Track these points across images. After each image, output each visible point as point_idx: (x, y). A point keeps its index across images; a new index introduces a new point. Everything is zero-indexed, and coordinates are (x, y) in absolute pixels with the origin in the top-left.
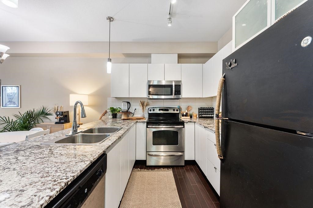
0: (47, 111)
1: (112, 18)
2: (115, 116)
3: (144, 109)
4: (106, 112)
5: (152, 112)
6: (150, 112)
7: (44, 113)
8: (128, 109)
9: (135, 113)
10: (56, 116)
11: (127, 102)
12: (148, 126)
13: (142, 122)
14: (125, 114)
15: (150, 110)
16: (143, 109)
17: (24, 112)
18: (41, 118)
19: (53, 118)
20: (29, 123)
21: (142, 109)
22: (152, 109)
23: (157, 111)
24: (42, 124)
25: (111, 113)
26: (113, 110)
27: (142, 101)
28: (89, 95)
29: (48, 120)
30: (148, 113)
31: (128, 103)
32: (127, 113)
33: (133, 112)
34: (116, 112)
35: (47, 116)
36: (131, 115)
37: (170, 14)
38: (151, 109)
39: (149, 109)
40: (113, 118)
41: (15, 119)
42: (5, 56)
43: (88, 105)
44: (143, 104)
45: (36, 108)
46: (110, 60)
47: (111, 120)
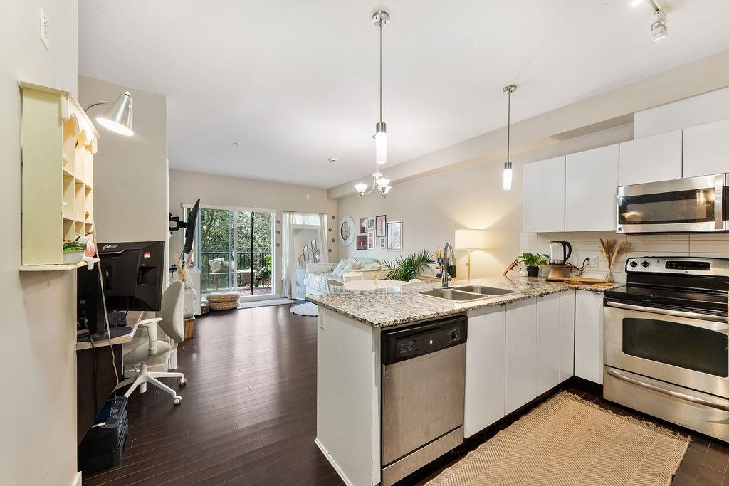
0: (429, 257)
1: (511, 86)
2: (533, 272)
3: (613, 260)
4: (516, 263)
5: (639, 268)
6: (630, 268)
7: (425, 260)
8: (566, 258)
9: (587, 269)
10: (438, 265)
11: (561, 242)
12: (610, 303)
13: (591, 290)
14: (556, 269)
15: (634, 264)
16: (610, 261)
17: (405, 257)
18: (423, 266)
19: (435, 268)
20: (410, 272)
21: (607, 260)
22: (639, 262)
23: (658, 268)
24: (422, 275)
25: (525, 267)
26: (529, 259)
27: (605, 240)
28: (485, 230)
29: (429, 270)
30: (627, 272)
31: (565, 244)
32: (563, 267)
33: (580, 267)
34: (536, 265)
35: (429, 265)
36: (576, 273)
37: (657, 10)
38: (636, 260)
39: (631, 261)
40: (529, 275)
41: (397, 266)
42: (388, 189)
43: (482, 247)
44: (609, 248)
45: (418, 252)
46: (509, 165)
47: (525, 280)
